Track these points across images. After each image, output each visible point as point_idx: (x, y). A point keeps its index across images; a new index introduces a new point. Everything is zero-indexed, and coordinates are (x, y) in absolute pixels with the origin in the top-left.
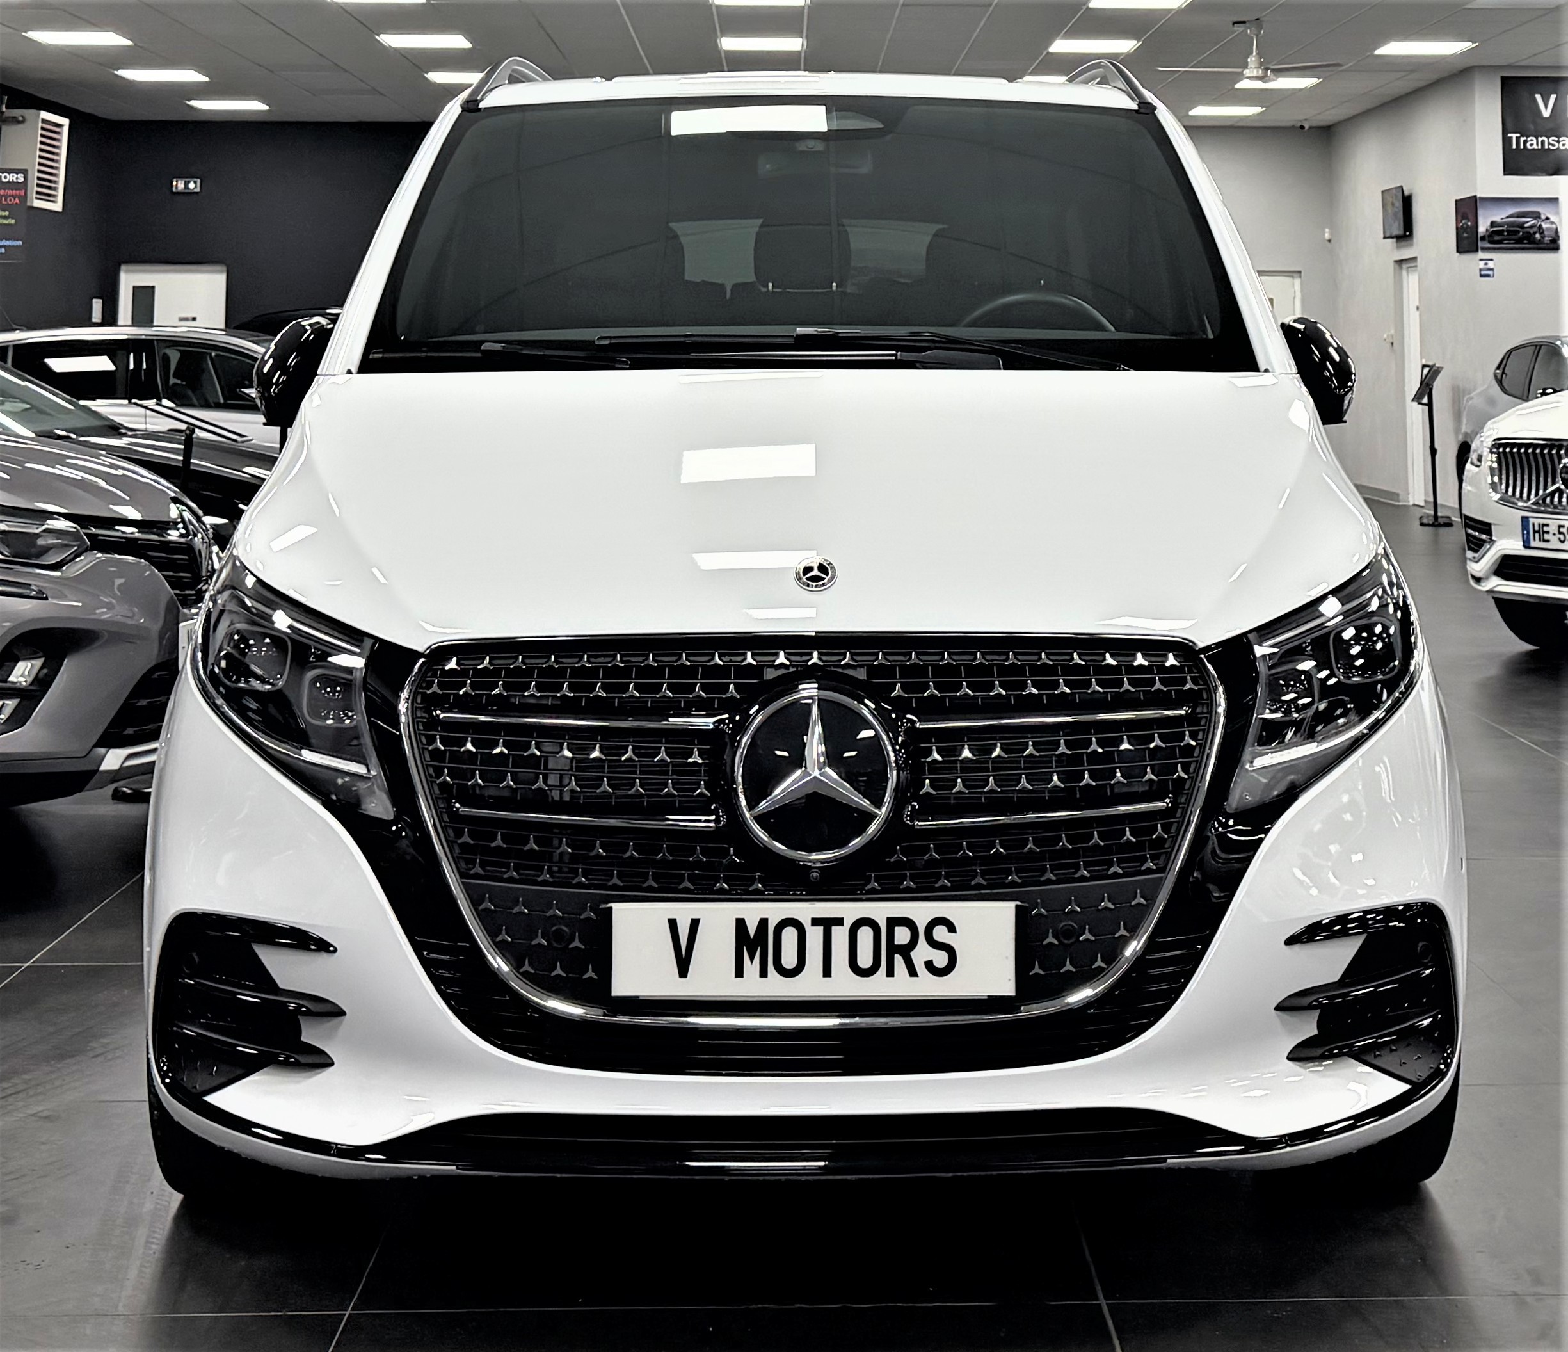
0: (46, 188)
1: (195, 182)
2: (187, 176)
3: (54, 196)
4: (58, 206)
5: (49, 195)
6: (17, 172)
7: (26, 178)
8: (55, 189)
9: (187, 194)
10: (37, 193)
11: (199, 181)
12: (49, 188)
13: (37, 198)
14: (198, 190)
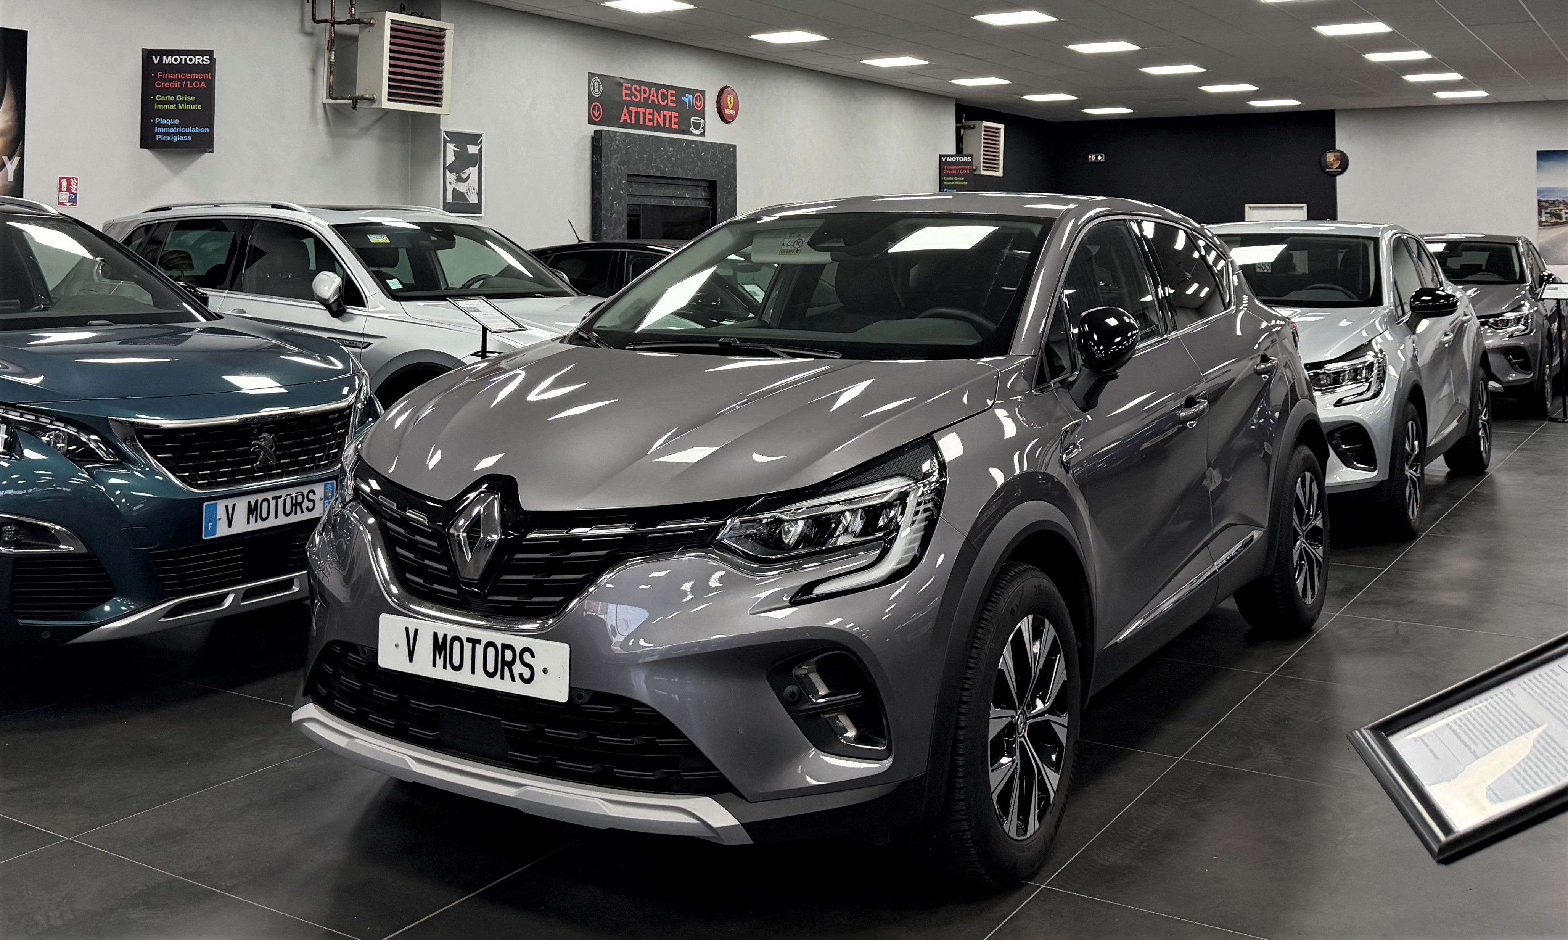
0: (991, 163)
1: (1102, 156)
2: (1097, 152)
3: (998, 168)
4: (1000, 174)
5: (995, 168)
6: (967, 156)
7: (972, 159)
8: (998, 164)
9: (1097, 163)
10: (984, 166)
11: (1103, 155)
12: (995, 164)
13: (983, 170)
14: (1103, 160)
